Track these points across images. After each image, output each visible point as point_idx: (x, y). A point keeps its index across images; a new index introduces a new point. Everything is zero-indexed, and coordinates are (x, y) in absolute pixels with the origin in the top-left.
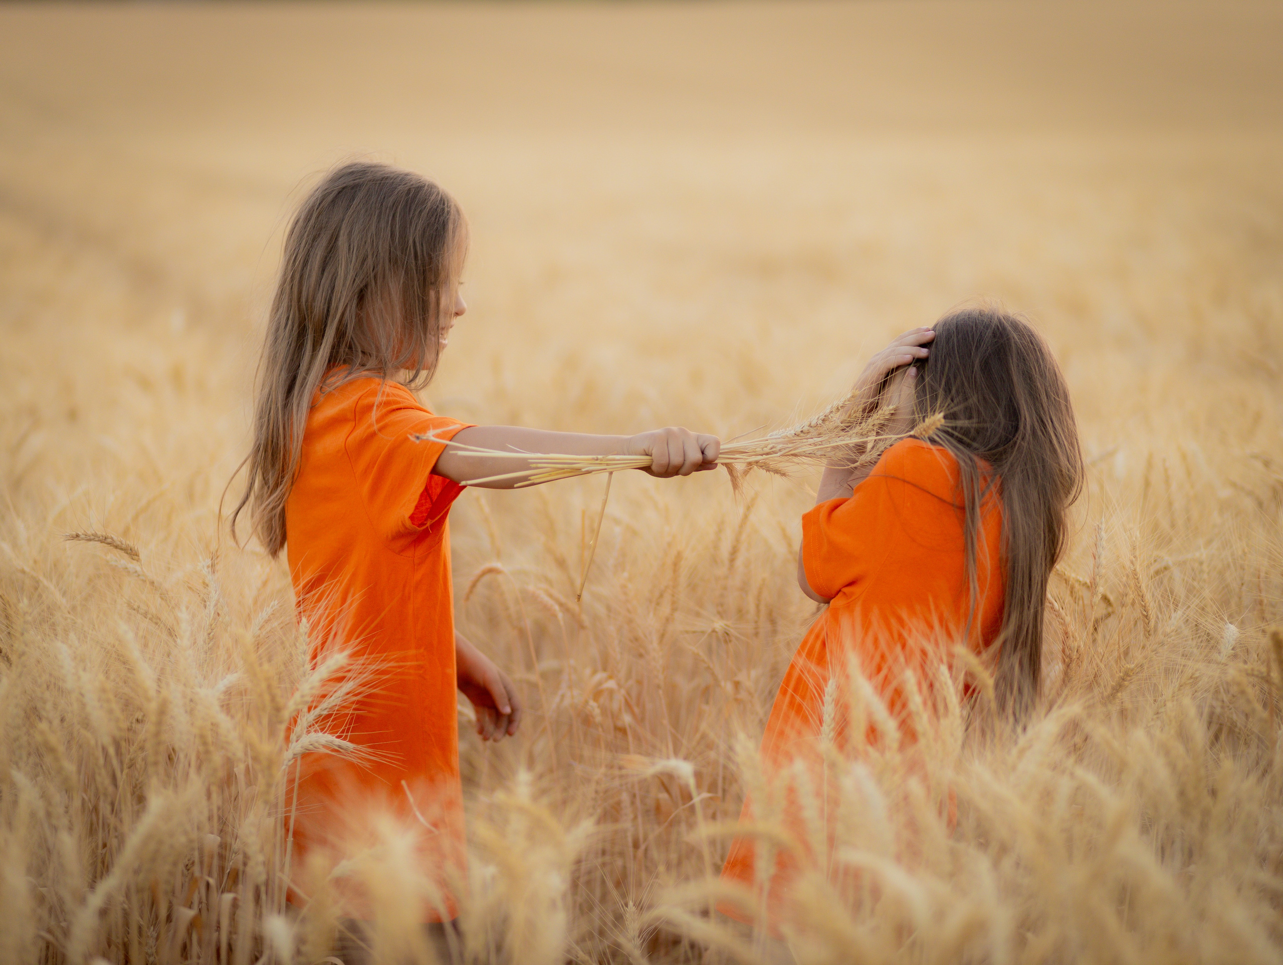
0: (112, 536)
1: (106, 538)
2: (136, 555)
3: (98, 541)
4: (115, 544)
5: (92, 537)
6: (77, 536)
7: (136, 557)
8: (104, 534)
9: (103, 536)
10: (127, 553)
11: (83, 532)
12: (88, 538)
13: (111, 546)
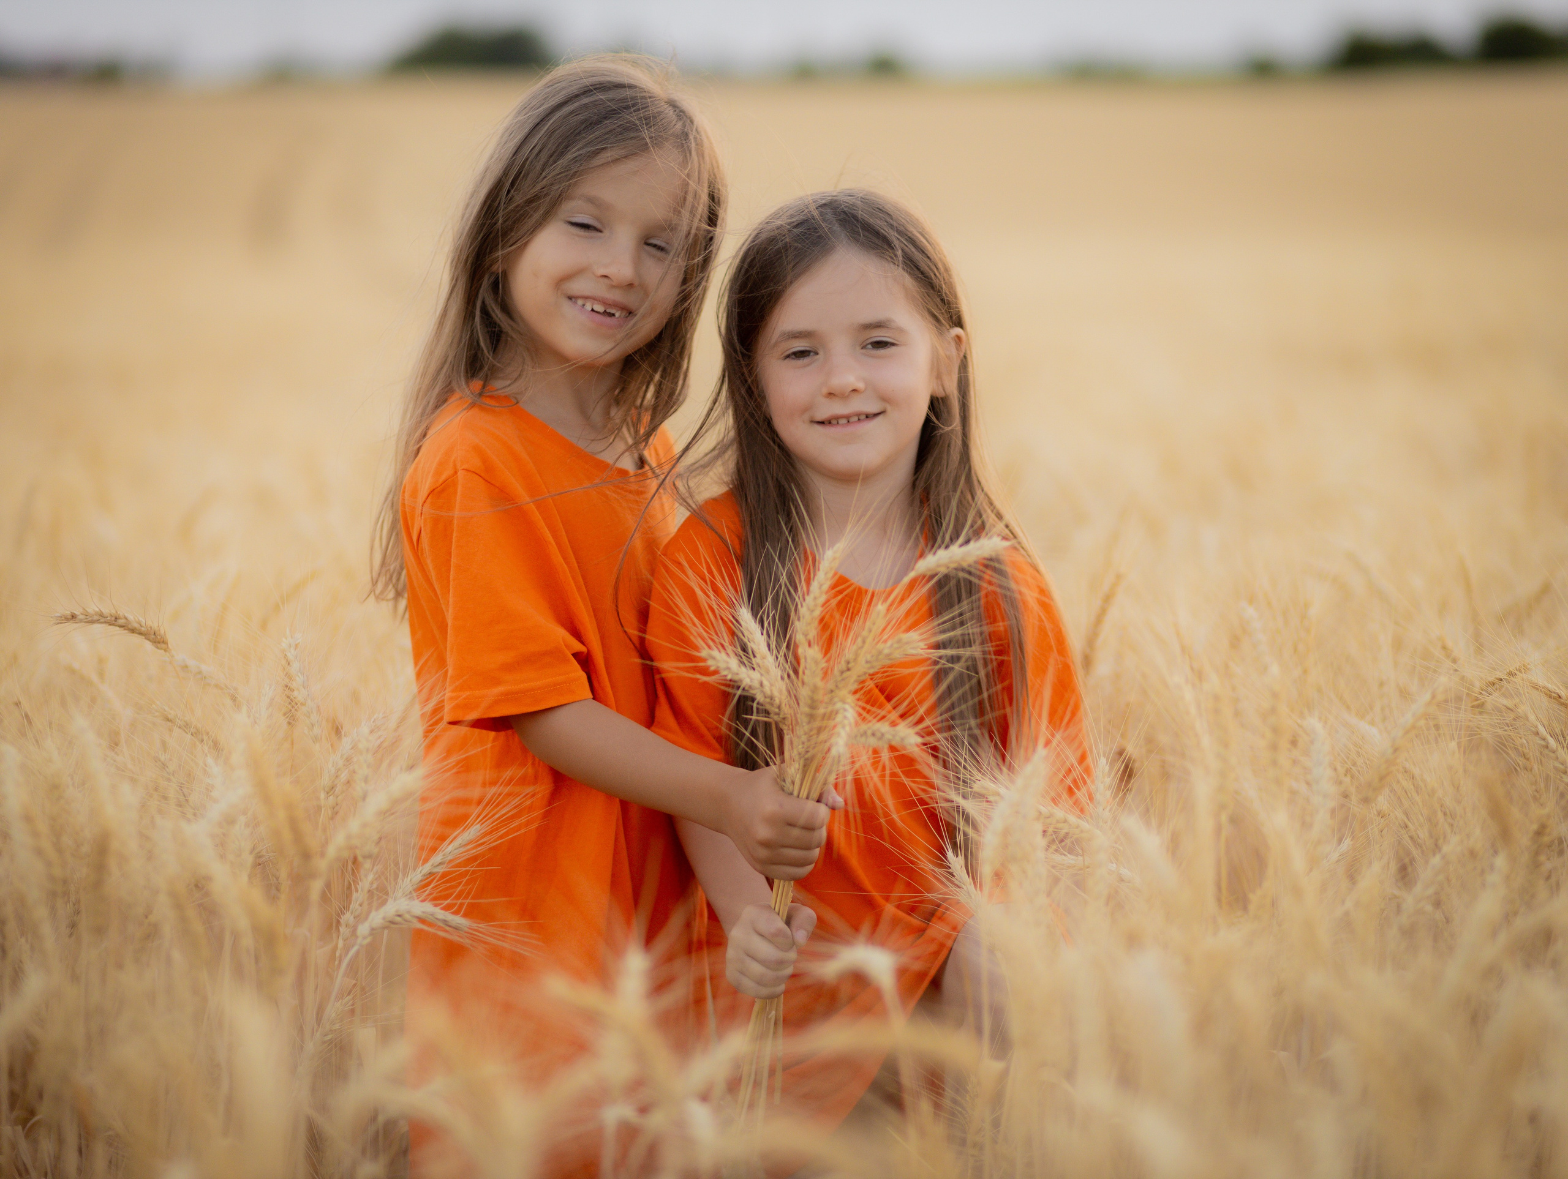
0: (126, 615)
1: (116, 618)
2: (163, 642)
3: (105, 622)
4: (130, 626)
5: (96, 618)
6: (73, 616)
7: (163, 646)
8: (113, 612)
9: (111, 615)
10: (148, 639)
11: (82, 610)
12: (90, 619)
13: (125, 629)
